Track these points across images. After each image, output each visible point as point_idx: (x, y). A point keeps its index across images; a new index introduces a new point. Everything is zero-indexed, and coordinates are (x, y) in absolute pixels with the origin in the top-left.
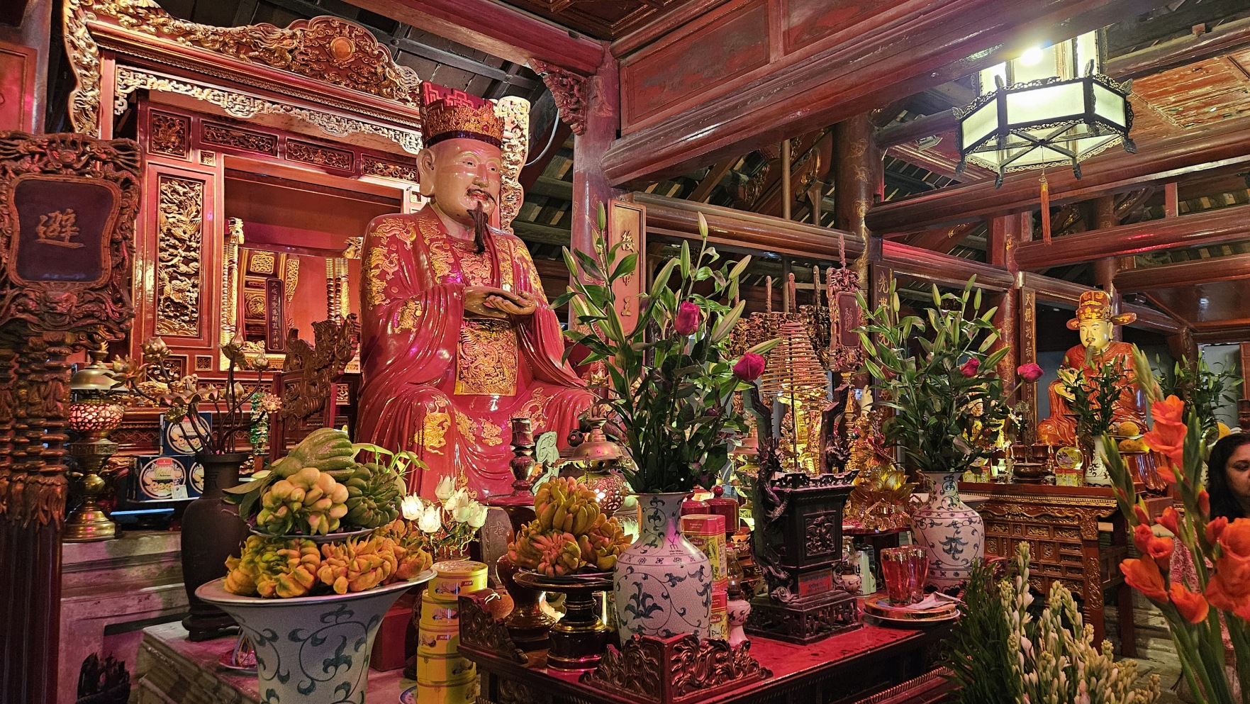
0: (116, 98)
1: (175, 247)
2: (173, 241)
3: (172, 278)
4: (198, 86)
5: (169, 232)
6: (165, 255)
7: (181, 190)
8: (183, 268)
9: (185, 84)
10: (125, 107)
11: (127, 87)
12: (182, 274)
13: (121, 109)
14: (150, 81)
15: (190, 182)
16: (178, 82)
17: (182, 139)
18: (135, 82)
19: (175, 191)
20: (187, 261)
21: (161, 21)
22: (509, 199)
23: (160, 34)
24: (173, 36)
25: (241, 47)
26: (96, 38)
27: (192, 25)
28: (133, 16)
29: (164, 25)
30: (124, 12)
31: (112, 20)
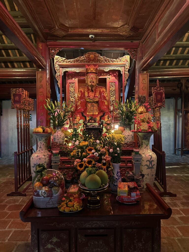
0: (62, 73)
1: (71, 93)
2: (71, 92)
3: (71, 98)
4: (72, 69)
5: (71, 91)
6: (70, 94)
7: (72, 84)
8: (73, 96)
11: (63, 71)
12: (73, 97)
13: (63, 75)
14: (66, 70)
15: (73, 83)
16: (70, 69)
17: (72, 77)
19: (71, 85)
20: (73, 95)
21: (66, 61)
22: (126, 76)
23: (66, 62)
24: (68, 62)
25: (77, 61)
26: (59, 66)
27: (70, 60)
28: (63, 61)
29: (67, 61)
30: (62, 61)
31: (61, 62)
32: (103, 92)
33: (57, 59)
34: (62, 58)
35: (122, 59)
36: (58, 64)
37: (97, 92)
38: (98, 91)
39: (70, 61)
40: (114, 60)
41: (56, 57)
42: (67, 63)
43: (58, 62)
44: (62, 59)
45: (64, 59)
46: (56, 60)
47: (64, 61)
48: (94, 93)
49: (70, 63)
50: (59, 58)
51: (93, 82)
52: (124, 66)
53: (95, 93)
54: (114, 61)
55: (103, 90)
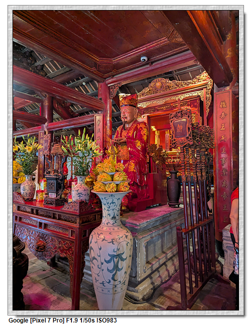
25: (143, 95)
32: (141, 129)
35: (201, 77)
40: (189, 81)
52: (206, 86)
54: (190, 83)
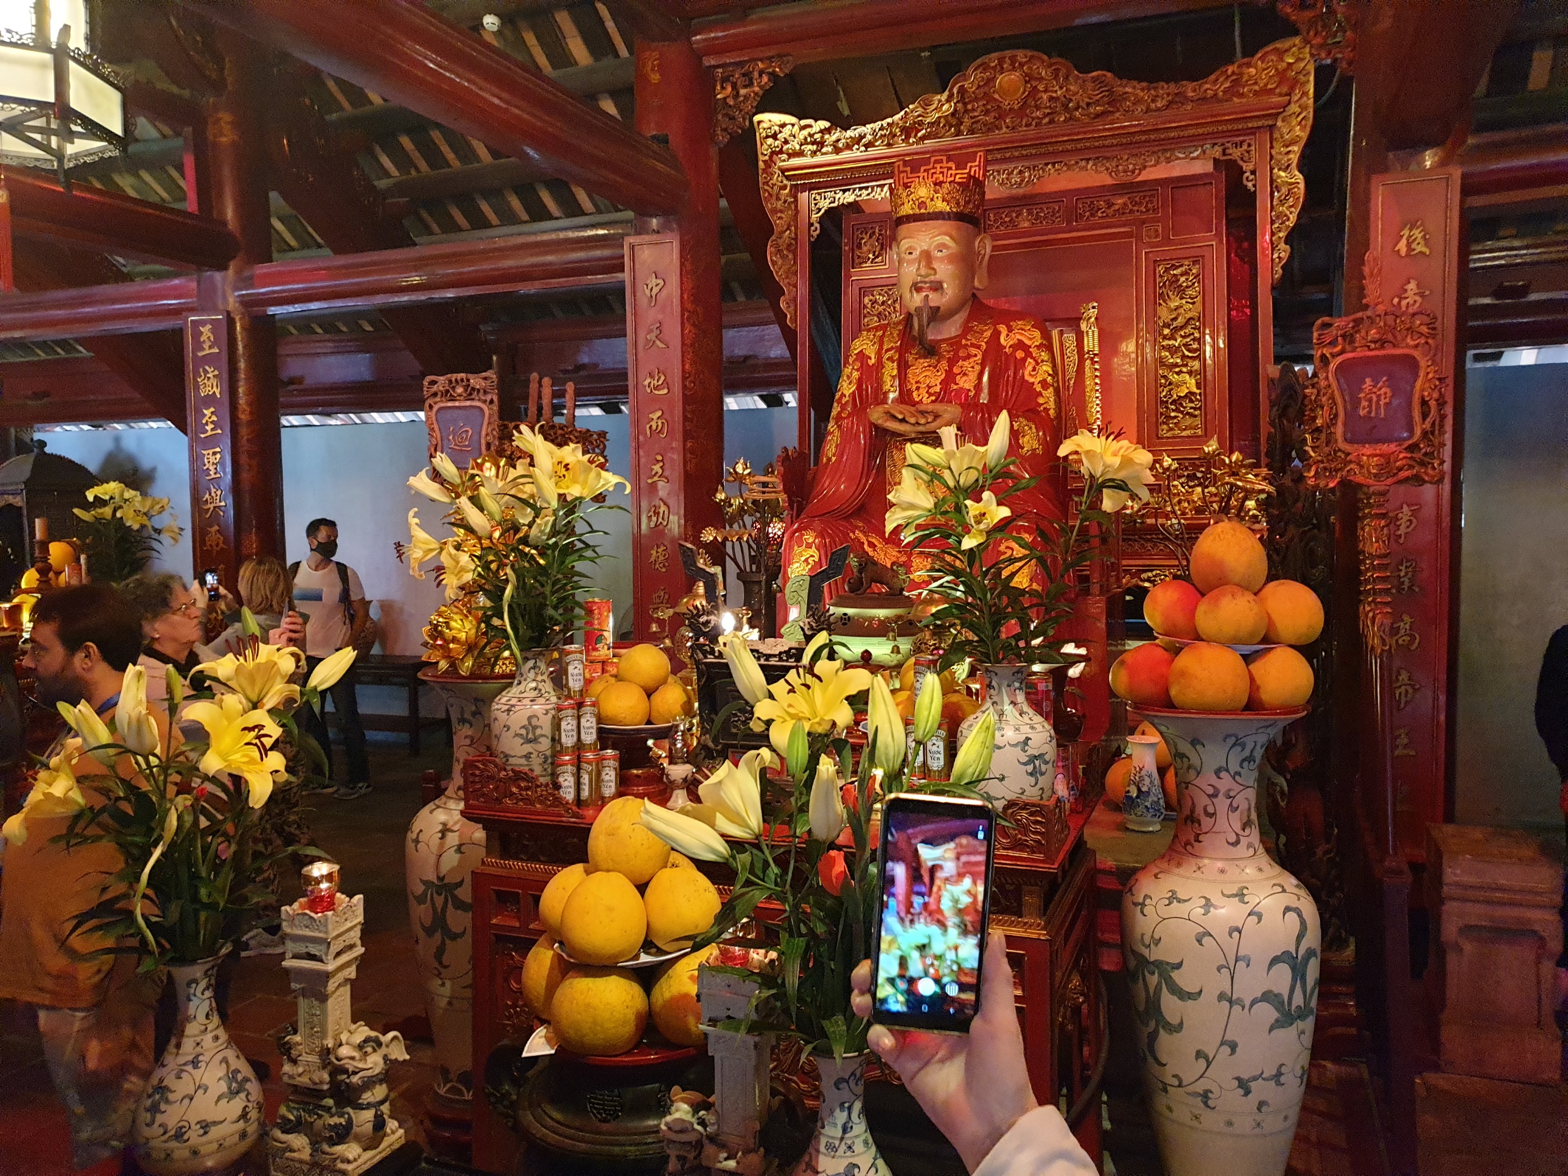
0: (811, 225)
4: (878, 186)
7: (881, 299)
9: (866, 188)
10: (818, 232)
11: (820, 210)
13: (815, 234)
14: (837, 196)
15: (887, 289)
16: (861, 189)
18: (825, 204)
19: (874, 302)
21: (834, 138)
22: (1282, 202)
23: (837, 150)
24: (849, 147)
25: (907, 132)
26: (788, 178)
27: (861, 129)
28: (813, 143)
29: (838, 140)
30: (805, 142)
31: (800, 154)
32: (1020, 354)
33: (775, 137)
34: (810, 126)
35: (1252, 72)
36: (783, 171)
37: (969, 356)
38: (973, 351)
39: (862, 137)
41: (769, 120)
42: (845, 155)
43: (781, 152)
44: (805, 132)
45: (821, 131)
46: (770, 141)
47: (821, 144)
48: (944, 365)
49: (857, 153)
50: (789, 127)
51: (937, 287)
52: (1270, 123)
53: (952, 362)
55: (1016, 336)
